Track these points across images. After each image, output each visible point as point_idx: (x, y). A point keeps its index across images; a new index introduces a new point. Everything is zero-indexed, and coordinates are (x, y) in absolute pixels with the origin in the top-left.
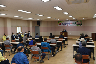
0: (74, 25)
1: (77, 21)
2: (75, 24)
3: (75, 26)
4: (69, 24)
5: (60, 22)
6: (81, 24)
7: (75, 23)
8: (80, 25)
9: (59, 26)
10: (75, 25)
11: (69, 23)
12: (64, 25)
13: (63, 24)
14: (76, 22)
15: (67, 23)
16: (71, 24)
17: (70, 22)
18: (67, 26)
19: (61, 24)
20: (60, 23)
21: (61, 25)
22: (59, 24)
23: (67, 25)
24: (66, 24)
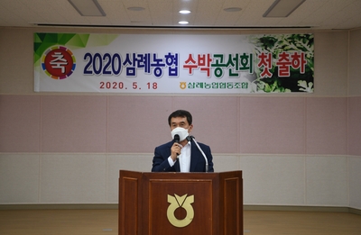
0: (226, 78)
1: (267, 42)
2: (244, 76)
3: (237, 98)
4: (173, 73)
5: (66, 38)
6: (309, 77)
7: (243, 61)
8: (295, 88)
9: (44, 83)
10: (242, 86)
11: (173, 58)
12: (112, 78)
13: (102, 64)
14: (247, 46)
15: (145, 61)
16: (199, 75)
17: (185, 48)
18: (143, 90)
19: (80, 63)
20: (68, 55)
21: (81, 83)
22: (46, 66)
23: (151, 78)
24: (131, 72)
